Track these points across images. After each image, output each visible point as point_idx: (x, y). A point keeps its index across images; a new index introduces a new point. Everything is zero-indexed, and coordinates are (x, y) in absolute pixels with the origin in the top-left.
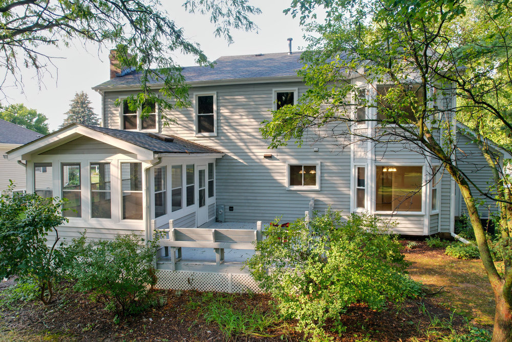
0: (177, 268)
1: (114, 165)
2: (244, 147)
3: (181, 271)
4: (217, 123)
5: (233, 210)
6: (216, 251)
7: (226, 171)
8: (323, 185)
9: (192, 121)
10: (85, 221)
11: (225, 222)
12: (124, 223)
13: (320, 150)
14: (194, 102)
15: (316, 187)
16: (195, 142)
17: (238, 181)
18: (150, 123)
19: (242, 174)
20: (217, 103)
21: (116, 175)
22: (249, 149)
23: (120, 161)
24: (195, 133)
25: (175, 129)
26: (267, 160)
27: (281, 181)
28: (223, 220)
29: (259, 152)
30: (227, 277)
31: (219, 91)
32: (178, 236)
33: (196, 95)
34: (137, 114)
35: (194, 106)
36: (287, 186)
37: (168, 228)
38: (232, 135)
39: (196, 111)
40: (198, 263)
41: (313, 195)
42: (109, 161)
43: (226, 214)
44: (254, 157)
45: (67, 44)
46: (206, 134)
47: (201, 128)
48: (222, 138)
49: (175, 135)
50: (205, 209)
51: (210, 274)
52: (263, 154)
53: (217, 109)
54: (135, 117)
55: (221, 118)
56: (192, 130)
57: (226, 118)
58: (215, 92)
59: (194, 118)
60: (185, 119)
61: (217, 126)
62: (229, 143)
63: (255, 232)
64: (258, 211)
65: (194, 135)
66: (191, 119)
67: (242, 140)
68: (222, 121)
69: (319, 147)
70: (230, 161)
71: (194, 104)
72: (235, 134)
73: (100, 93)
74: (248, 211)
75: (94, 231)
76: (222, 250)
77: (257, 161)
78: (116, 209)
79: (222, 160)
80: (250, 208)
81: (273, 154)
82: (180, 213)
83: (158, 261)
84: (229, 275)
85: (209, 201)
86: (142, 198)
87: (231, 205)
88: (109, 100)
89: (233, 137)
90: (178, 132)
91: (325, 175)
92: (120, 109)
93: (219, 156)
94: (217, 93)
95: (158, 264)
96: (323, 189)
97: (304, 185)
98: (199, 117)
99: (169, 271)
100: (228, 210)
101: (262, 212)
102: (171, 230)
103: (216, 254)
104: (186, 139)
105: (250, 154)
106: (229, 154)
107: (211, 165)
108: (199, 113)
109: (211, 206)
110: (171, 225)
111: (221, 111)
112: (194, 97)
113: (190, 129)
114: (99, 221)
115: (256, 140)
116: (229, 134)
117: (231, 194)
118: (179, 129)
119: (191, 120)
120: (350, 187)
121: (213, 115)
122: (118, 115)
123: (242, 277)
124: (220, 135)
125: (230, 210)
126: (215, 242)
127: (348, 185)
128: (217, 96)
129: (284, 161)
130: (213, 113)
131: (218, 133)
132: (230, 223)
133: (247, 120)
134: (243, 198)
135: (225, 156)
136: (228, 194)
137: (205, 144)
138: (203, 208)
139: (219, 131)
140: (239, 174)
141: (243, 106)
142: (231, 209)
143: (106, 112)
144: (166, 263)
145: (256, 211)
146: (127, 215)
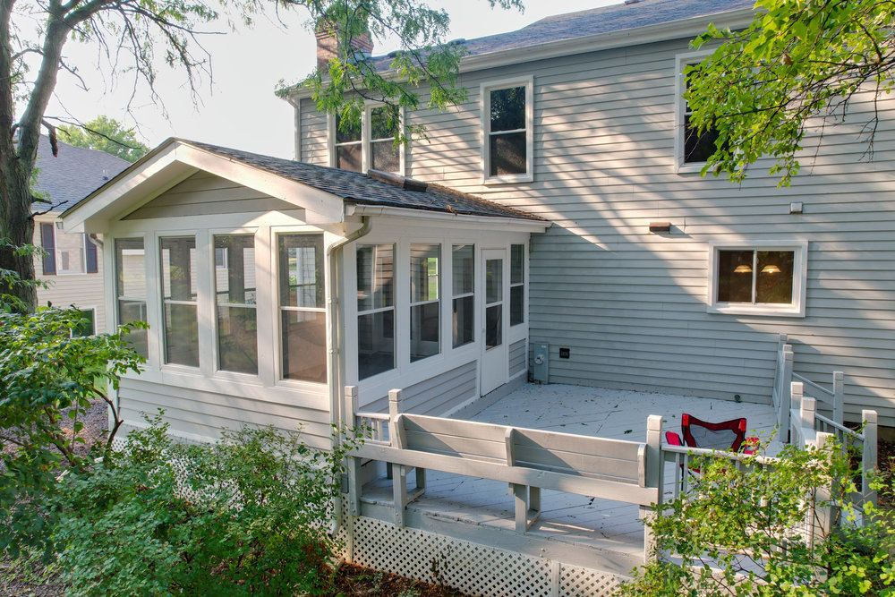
0: (408, 520)
1: (262, 241)
2: (600, 207)
3: (419, 532)
4: (535, 150)
5: (568, 357)
6: (515, 491)
7: (554, 264)
8: (814, 303)
9: (477, 148)
10: (207, 376)
11: (549, 383)
12: (283, 388)
13: (808, 209)
14: (482, 104)
15: (794, 308)
16: (484, 197)
17: (583, 289)
18: (390, 158)
19: (594, 272)
20: (535, 102)
21: (268, 267)
22: (614, 211)
23: (275, 230)
24: (482, 176)
25: (440, 170)
26: (658, 238)
27: (693, 291)
28: (545, 379)
29: (637, 220)
30: (546, 570)
31: (539, 74)
32: (412, 436)
33: (486, 89)
34: (363, 141)
35: (482, 115)
36: (710, 304)
37: (386, 410)
38: (569, 177)
39: (486, 124)
40: (464, 516)
41: (783, 330)
42: (252, 231)
43: (552, 365)
44: (624, 231)
45: (249, 21)
46: (509, 178)
47: (498, 164)
48: (547, 185)
49: (441, 183)
50: (502, 352)
51: (497, 554)
52: (648, 222)
53: (535, 118)
54: (359, 147)
55: (545, 138)
56: (478, 171)
57: (557, 138)
58: (530, 77)
59: (482, 142)
60: (462, 145)
61: (535, 158)
62: (563, 198)
63: (641, 452)
64: (632, 363)
65: (481, 181)
66: (474, 145)
67: (595, 189)
68: (546, 145)
69: (806, 200)
70: (565, 240)
71: (482, 110)
72: (577, 175)
73: (290, 102)
74: (605, 361)
75: (222, 401)
76: (535, 491)
77: (633, 239)
78: (268, 351)
79: (544, 237)
80: (611, 354)
81: (674, 222)
82: (430, 367)
83: (363, 494)
84: (554, 565)
85: (510, 333)
86: (324, 327)
87: (565, 344)
88: (309, 116)
89: (573, 183)
90: (447, 177)
91: (822, 275)
92: (328, 133)
93: (538, 228)
94: (534, 78)
95: (361, 503)
96: (813, 313)
97: (758, 300)
98: (493, 139)
99: (390, 525)
100: (557, 357)
101: (642, 364)
102: (394, 417)
103: (517, 498)
104: (463, 190)
105: (615, 223)
106: (562, 224)
107: (517, 251)
108: (492, 131)
109: (515, 347)
110: (393, 405)
111: (545, 122)
112: (482, 92)
113: (471, 168)
114: (232, 377)
115: (630, 188)
116: (563, 176)
117: (564, 319)
118: (447, 169)
119: (475, 148)
121: (525, 133)
122: (326, 145)
123: (592, 580)
124: (540, 178)
125: (561, 357)
126: (515, 464)
128: (535, 86)
129: (705, 239)
130: (524, 127)
131: (535, 174)
132: (562, 387)
133: (608, 140)
134: (594, 328)
135: (552, 229)
136: (557, 319)
137: (505, 202)
138: (496, 350)
139: (540, 170)
140: (585, 272)
141: (597, 104)
142: (565, 353)
143: (304, 142)
144: (383, 502)
145: (626, 363)
146: (292, 369)
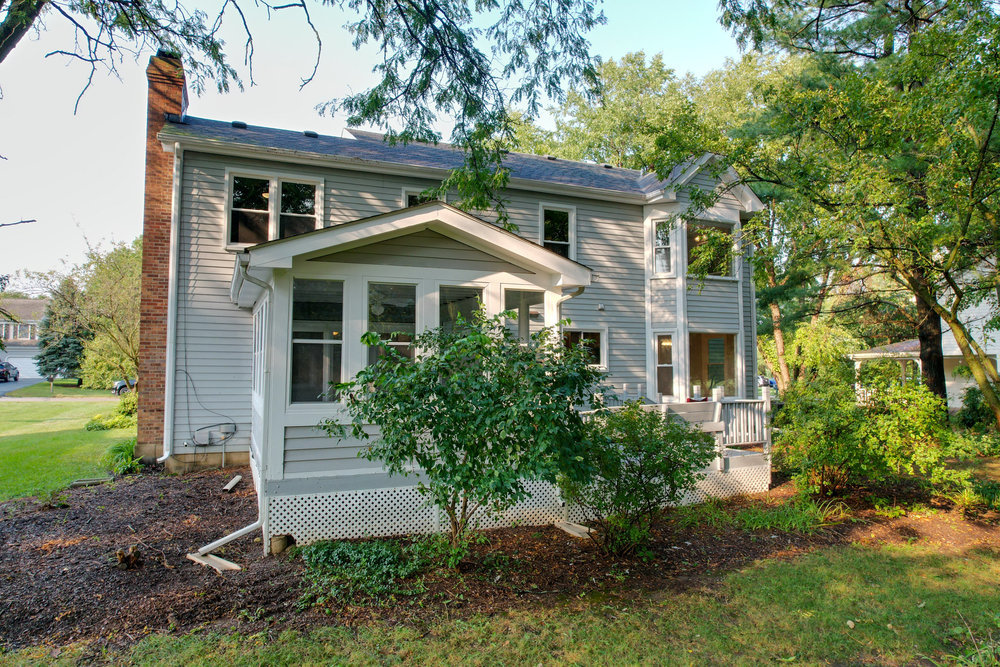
120: (645, 366)
127: (642, 363)
